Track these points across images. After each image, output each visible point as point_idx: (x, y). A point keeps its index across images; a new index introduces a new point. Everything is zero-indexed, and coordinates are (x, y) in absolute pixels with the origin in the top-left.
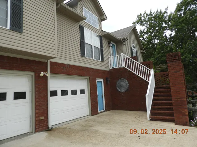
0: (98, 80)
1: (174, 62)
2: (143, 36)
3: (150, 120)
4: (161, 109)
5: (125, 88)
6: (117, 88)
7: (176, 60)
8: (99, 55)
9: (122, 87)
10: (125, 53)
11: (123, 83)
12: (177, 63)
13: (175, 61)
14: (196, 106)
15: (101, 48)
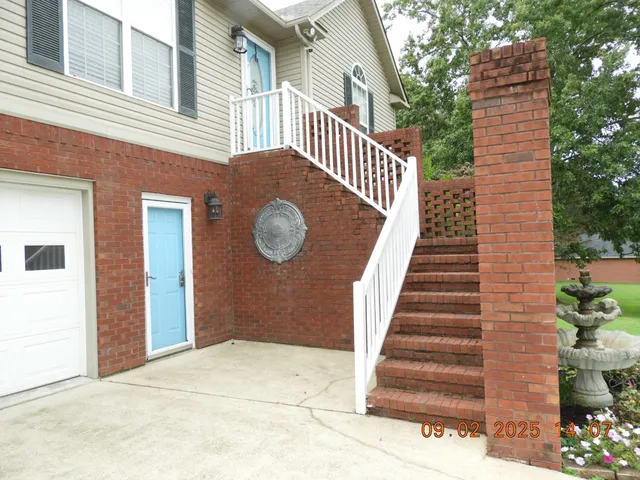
0: (149, 201)
1: (512, 100)
2: (416, 61)
3: (370, 412)
4: (428, 356)
5: (290, 246)
6: (258, 242)
7: (519, 89)
8: (171, 84)
9: (278, 240)
10: (312, 91)
11: (281, 223)
12: (527, 106)
13: (516, 95)
14: (595, 340)
15: (186, 51)
